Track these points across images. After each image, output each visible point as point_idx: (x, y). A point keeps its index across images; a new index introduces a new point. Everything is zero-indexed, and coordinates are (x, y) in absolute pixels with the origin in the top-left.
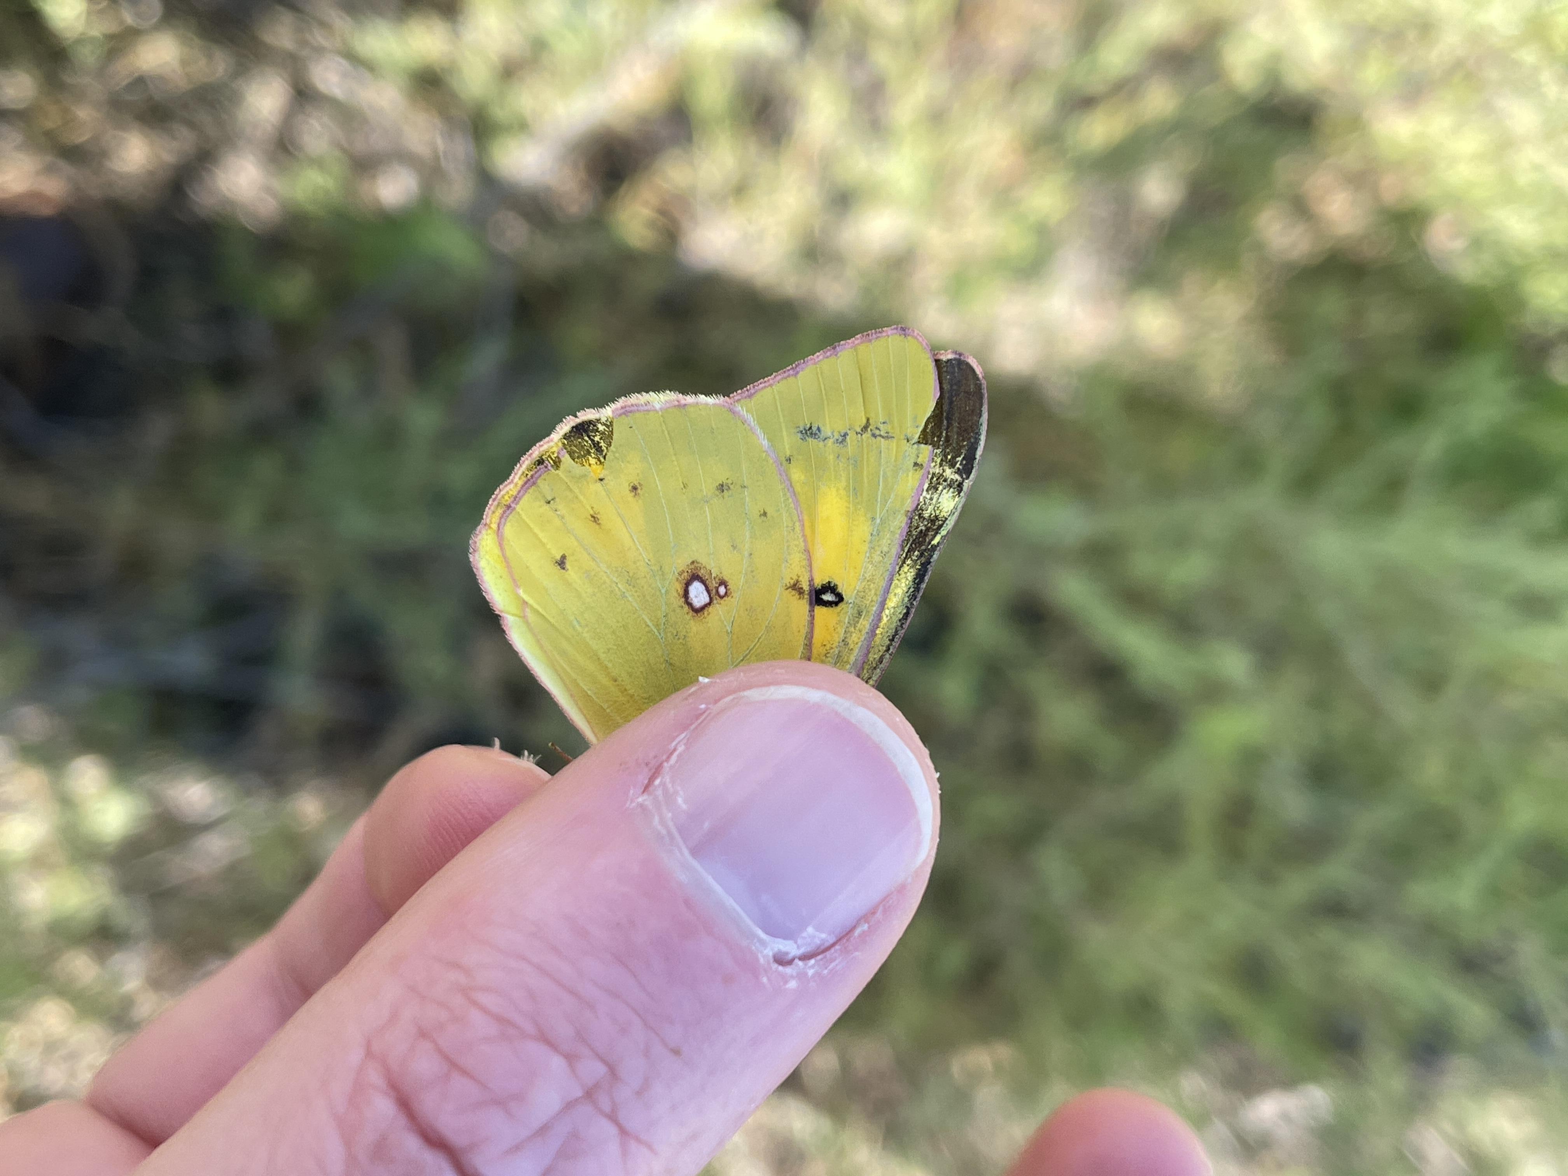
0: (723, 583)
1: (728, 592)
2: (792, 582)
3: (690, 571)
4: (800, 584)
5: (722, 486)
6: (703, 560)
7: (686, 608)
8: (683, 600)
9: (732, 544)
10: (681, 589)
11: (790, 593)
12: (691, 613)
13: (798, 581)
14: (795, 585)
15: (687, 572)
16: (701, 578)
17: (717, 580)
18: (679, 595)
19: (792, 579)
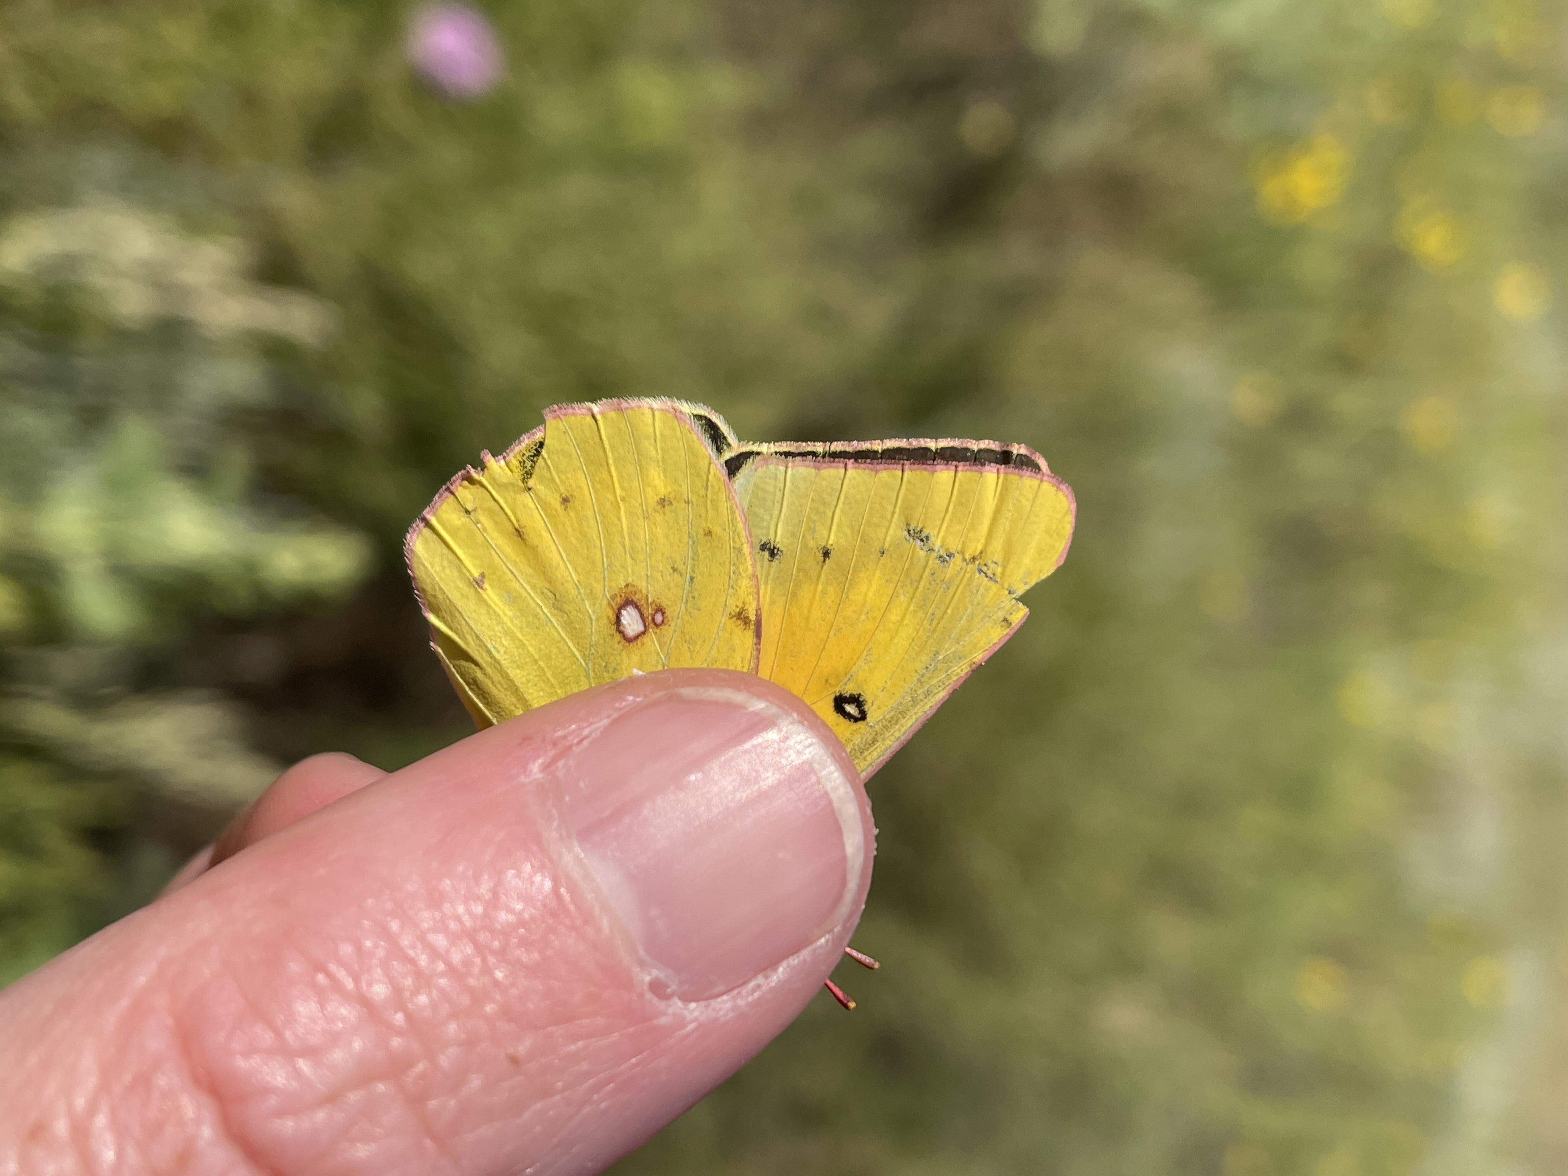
0: (660, 610)
1: (666, 620)
2: (737, 610)
3: (623, 595)
4: (746, 613)
5: (664, 500)
6: (642, 584)
7: (618, 637)
8: (614, 627)
9: (672, 566)
10: (613, 615)
11: (735, 622)
12: (623, 641)
13: (743, 610)
14: (740, 614)
15: (621, 596)
16: (636, 604)
17: (654, 606)
18: (610, 622)
19: (737, 606)
